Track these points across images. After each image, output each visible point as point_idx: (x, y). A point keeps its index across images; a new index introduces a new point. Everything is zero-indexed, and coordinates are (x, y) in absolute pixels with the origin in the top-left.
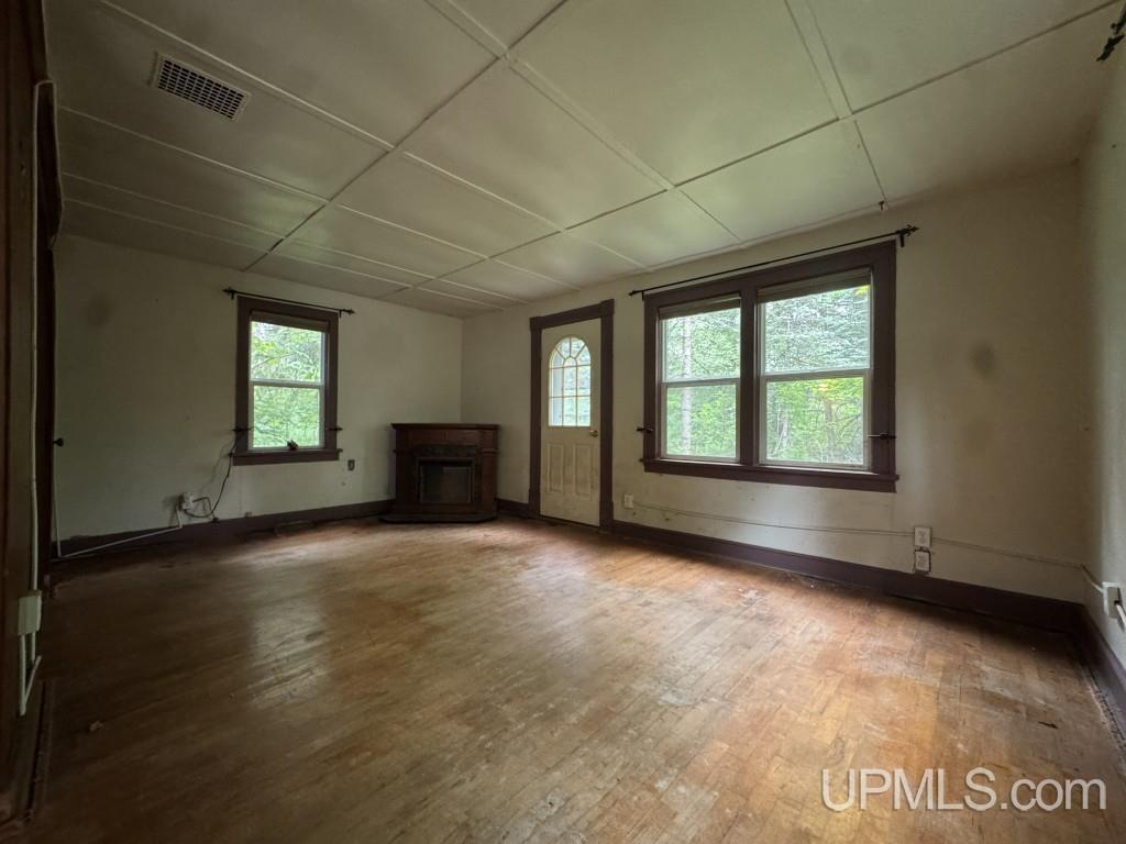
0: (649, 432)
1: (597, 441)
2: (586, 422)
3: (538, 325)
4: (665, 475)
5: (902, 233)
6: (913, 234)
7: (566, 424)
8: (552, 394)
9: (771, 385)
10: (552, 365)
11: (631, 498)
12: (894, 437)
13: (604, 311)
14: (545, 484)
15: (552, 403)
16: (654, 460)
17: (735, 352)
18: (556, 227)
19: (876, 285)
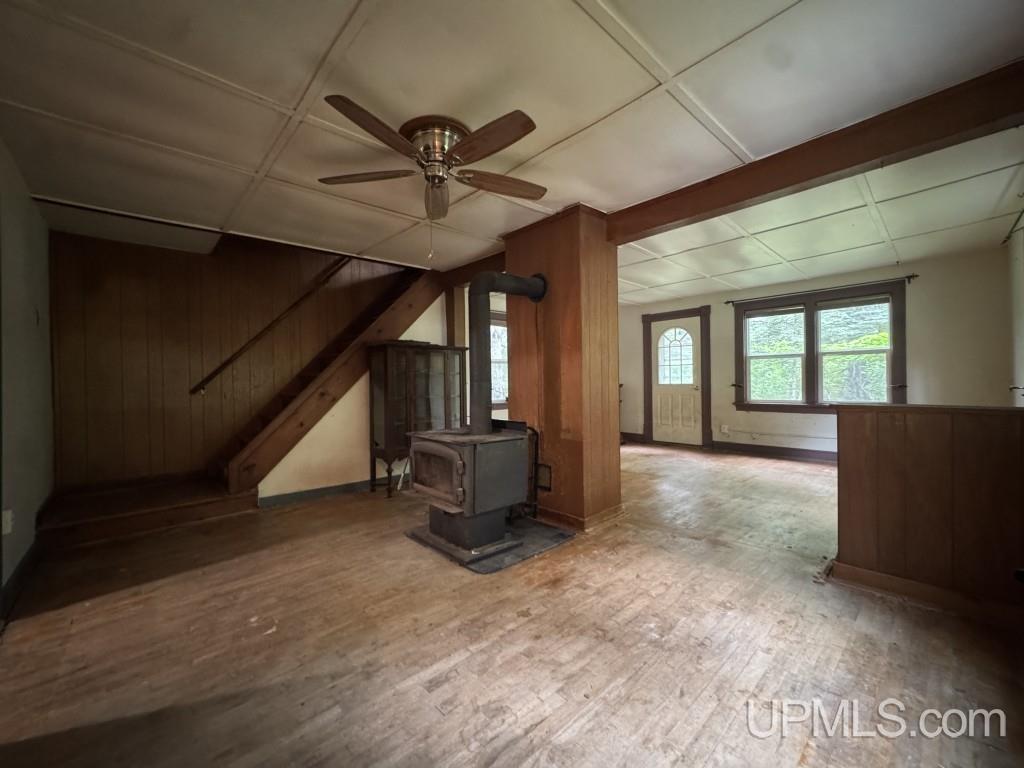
0: (740, 386)
1: (698, 394)
2: (690, 381)
3: (648, 320)
4: (752, 412)
5: (909, 278)
6: (916, 279)
7: (673, 382)
8: (661, 362)
9: (825, 358)
10: (660, 345)
11: (727, 427)
12: (906, 387)
13: (704, 313)
14: (655, 421)
15: (660, 369)
16: (742, 403)
17: (801, 339)
18: (656, 255)
19: (893, 302)
